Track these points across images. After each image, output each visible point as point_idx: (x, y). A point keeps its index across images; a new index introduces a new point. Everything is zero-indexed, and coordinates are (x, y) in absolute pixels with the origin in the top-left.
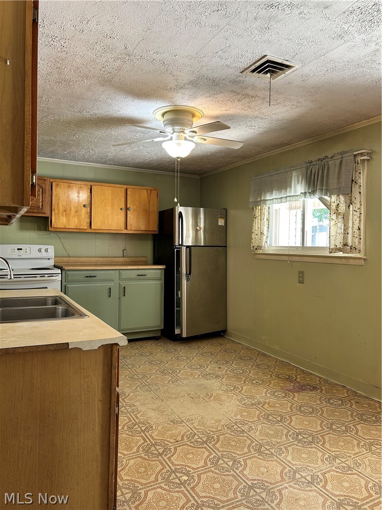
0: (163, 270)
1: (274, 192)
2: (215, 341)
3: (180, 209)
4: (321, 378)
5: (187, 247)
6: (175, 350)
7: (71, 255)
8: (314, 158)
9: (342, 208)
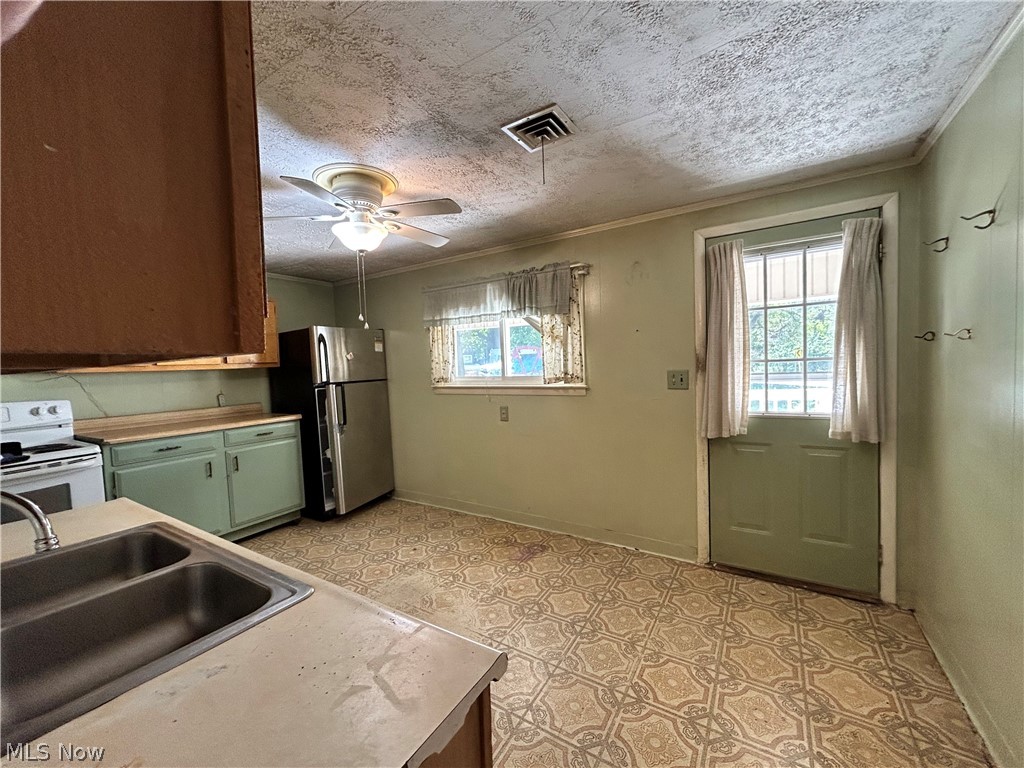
0: (299, 423)
1: (460, 309)
2: (383, 508)
3: (321, 330)
4: (540, 531)
5: (338, 384)
6: (335, 537)
7: (109, 413)
8: (516, 269)
9: (559, 330)
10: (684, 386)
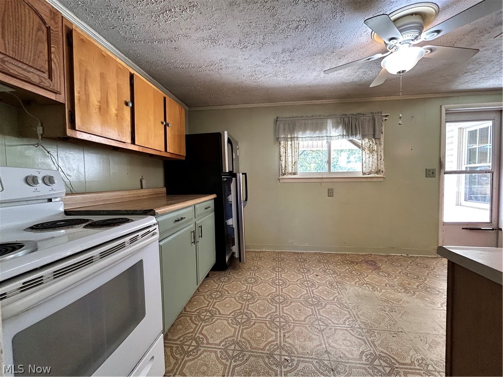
0: (213, 200)
1: (308, 132)
10: (434, 176)
